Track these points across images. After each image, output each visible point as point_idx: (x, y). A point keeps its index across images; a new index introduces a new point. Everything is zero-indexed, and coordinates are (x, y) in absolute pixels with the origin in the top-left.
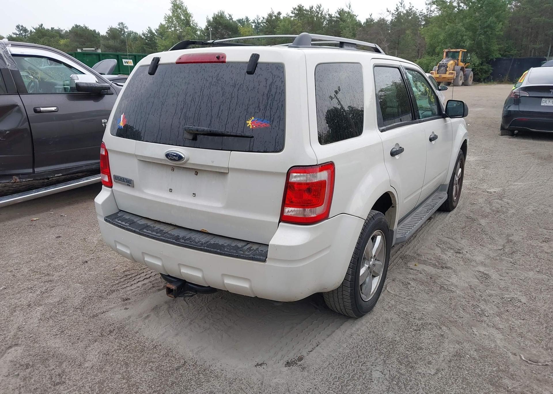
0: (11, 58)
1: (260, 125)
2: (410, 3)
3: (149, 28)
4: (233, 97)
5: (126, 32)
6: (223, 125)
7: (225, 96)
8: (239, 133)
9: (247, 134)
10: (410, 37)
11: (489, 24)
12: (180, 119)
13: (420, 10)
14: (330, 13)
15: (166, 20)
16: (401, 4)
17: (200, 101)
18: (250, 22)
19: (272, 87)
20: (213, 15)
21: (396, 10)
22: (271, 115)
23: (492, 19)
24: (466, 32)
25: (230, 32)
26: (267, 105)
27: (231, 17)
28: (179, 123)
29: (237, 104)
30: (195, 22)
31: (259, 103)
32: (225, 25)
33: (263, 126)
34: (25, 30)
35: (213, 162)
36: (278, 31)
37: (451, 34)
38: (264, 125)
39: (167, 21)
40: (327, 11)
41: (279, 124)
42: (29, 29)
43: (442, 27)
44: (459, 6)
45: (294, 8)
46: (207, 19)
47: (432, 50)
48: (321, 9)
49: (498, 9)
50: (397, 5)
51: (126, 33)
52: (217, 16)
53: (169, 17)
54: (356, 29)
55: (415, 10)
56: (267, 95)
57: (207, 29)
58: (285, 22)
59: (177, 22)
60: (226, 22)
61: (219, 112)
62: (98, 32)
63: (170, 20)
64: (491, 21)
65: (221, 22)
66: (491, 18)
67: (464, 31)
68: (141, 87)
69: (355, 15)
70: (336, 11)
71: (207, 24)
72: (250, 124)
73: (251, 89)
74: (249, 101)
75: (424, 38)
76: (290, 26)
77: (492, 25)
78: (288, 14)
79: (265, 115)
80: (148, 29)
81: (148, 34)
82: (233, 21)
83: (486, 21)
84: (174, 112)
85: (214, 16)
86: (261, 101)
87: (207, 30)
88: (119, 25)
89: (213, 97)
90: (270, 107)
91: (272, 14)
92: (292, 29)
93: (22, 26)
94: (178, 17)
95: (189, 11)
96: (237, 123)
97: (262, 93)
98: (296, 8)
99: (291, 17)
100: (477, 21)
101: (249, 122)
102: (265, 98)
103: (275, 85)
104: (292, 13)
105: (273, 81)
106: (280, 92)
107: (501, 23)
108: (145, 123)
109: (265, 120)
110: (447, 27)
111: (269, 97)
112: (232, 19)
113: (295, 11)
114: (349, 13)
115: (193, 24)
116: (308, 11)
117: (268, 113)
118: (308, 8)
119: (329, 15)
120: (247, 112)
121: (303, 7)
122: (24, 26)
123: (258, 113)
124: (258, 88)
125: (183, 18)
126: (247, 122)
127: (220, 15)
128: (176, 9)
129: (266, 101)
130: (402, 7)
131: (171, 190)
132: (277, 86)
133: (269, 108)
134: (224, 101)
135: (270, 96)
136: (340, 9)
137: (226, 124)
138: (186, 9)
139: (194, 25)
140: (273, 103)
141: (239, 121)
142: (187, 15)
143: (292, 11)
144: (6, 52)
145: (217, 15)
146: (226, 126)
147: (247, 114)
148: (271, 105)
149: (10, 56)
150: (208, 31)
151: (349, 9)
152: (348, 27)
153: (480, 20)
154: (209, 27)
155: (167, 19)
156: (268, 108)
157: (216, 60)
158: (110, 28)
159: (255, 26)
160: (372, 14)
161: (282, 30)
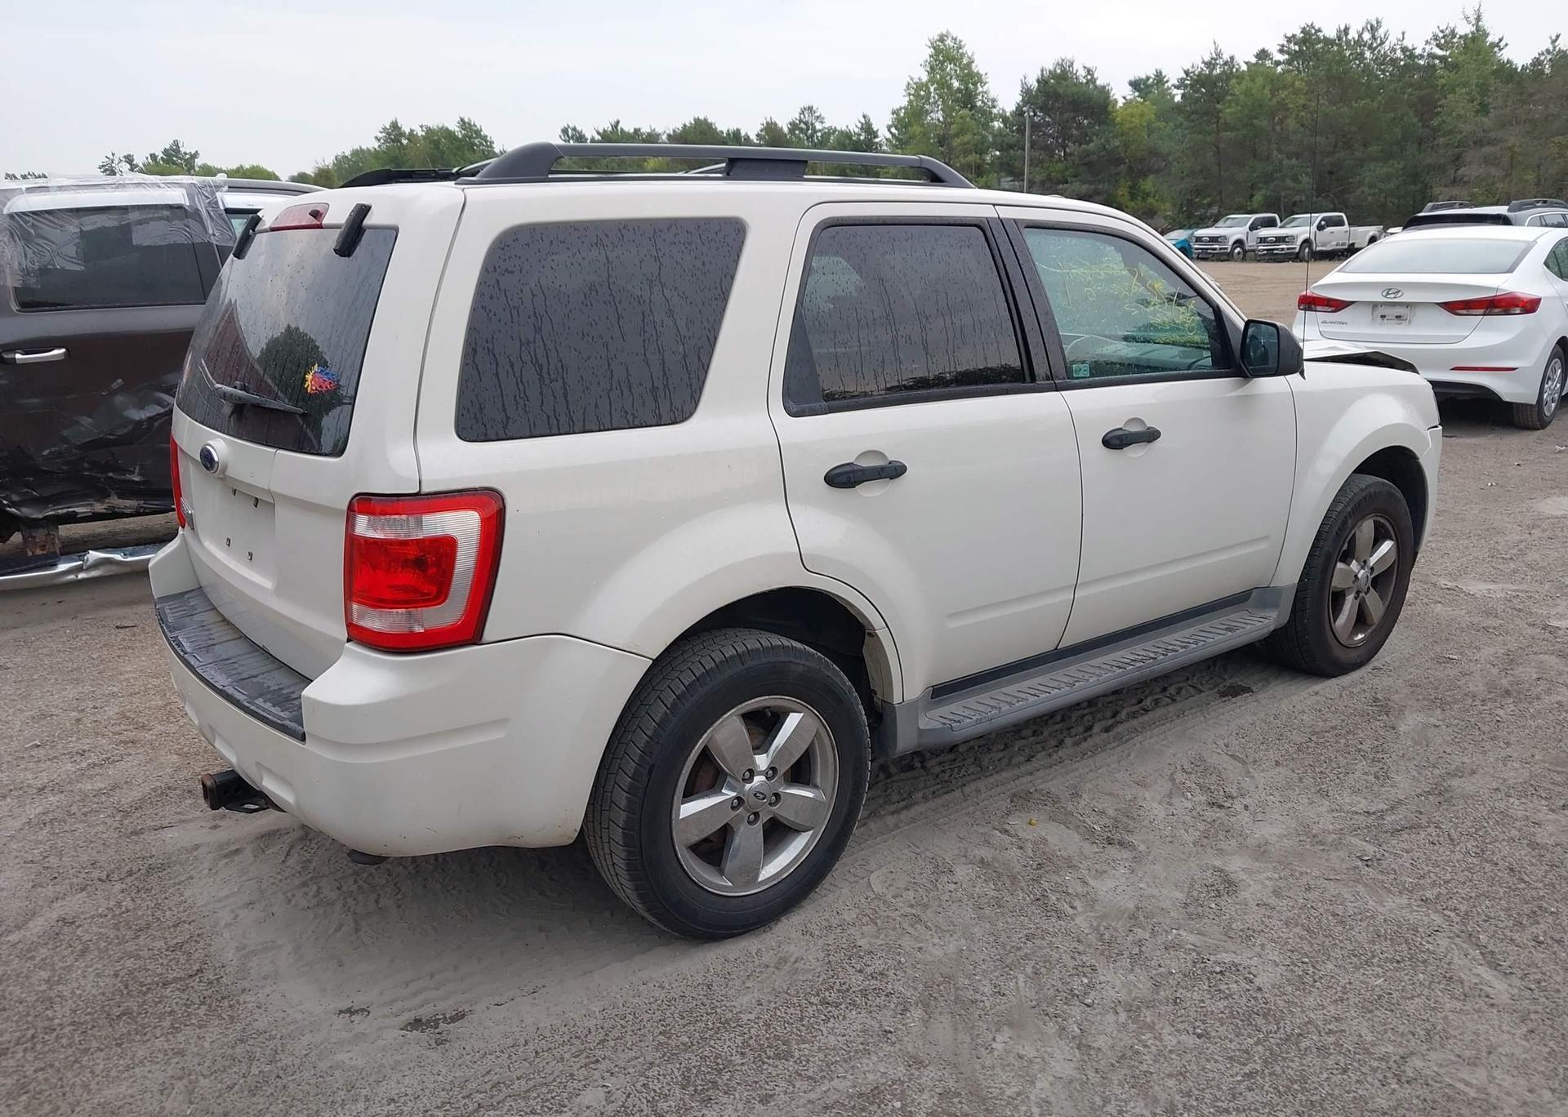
0: (223, 219)
3: (864, 117)
5: (820, 131)
14: (1408, 43)
15: (910, 94)
18: (1169, 84)
20: (1040, 73)
25: (1086, 118)
27: (1092, 75)
30: (992, 95)
32: (1070, 99)
34: (580, 138)
36: (1229, 107)
39: (912, 97)
40: (1398, 40)
42: (588, 136)
45: (1289, 35)
46: (1023, 84)
48: (1381, 32)
51: (819, 134)
52: (1052, 74)
53: (920, 86)
54: (1493, 89)
57: (1019, 112)
58: (1253, 80)
59: (940, 96)
60: (1074, 89)
62: (747, 134)
63: (922, 93)
65: (1061, 91)
69: (1494, 46)
70: (1429, 36)
71: (1021, 98)
76: (1267, 91)
80: (863, 121)
81: (859, 135)
82: (1096, 87)
85: (1042, 75)
87: (1019, 115)
88: (802, 113)
91: (1216, 60)
92: (1275, 100)
93: (574, 129)
94: (944, 85)
95: (979, 67)
98: (1294, 36)
99: (1278, 63)
104: (1281, 51)
112: (1096, 80)
113: (1292, 45)
114: (1473, 39)
115: (983, 102)
116: (1332, 43)
118: (1333, 35)
119: (1404, 50)
121: (1319, 30)
122: (579, 129)
125: (956, 84)
127: (1059, 71)
128: (942, 63)
136: (1443, 29)
138: (971, 62)
139: (985, 104)
142: (971, 78)
143: (1283, 46)
144: (214, 204)
145: (1050, 71)
149: (220, 215)
150: (1022, 119)
151: (1473, 29)
152: (1466, 85)
154: (1025, 109)
155: (912, 92)
158: (767, 123)
159: (1183, 96)
160: (1558, 37)
161: (1242, 106)
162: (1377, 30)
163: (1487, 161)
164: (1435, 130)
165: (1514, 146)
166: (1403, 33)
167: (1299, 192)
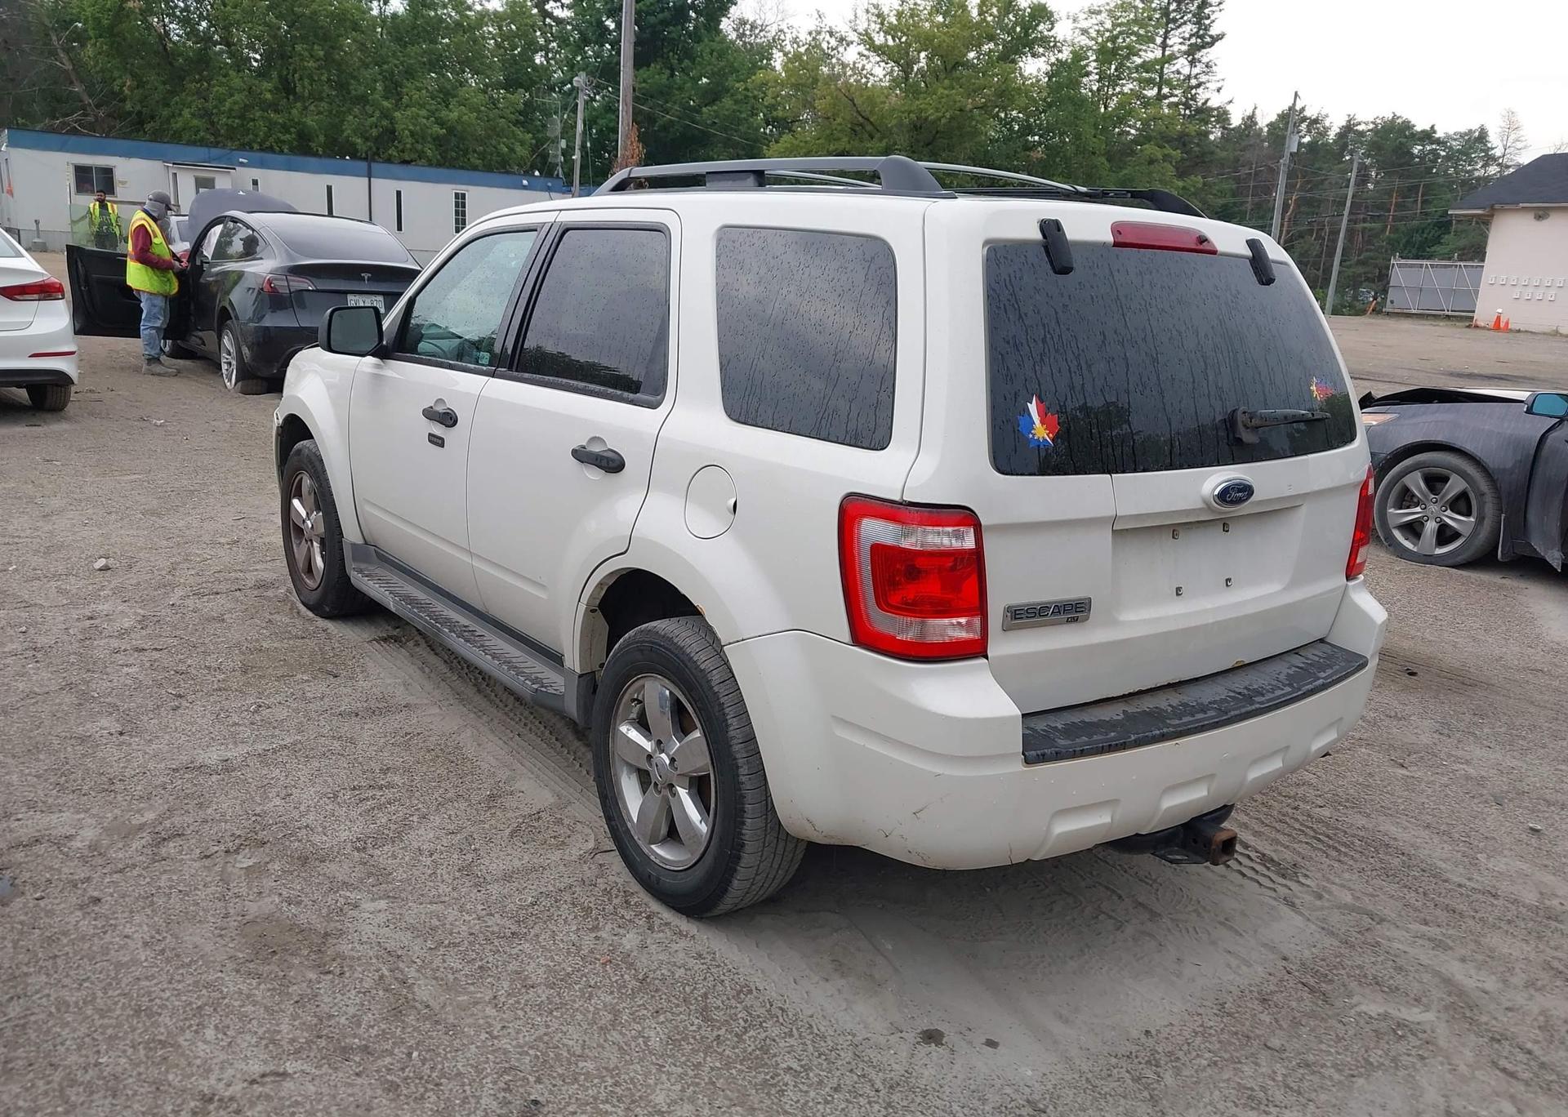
4: (1274, 336)
6: (1284, 398)
12: (1209, 396)
28: (1210, 406)
29: (1285, 350)
61: (1269, 371)
68: (1056, 312)
73: (1288, 319)
84: (1192, 380)
96: (1301, 392)
120: (1305, 368)
131: (1178, 592)
137: (1288, 397)
146: (1288, 402)
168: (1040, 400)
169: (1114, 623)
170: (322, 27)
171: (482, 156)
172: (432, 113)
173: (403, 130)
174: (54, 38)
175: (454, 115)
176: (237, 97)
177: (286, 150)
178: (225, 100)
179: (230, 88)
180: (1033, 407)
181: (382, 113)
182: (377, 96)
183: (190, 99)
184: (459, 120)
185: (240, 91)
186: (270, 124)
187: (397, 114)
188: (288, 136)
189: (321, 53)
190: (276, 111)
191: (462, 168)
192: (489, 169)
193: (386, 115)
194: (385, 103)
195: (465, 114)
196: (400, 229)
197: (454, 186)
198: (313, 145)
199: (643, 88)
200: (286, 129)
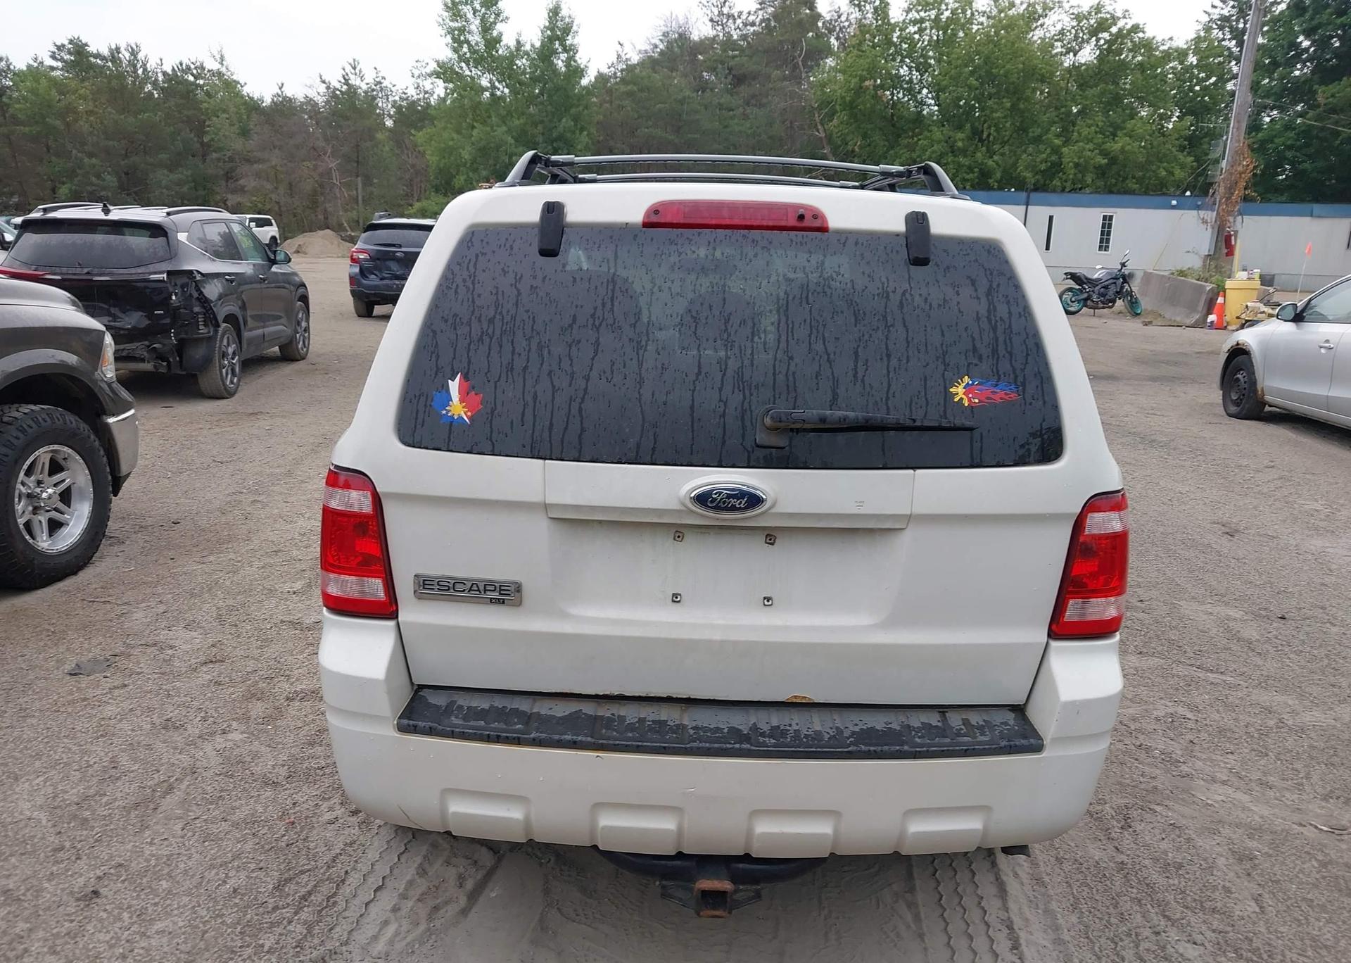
1: (992, 396)
2: (375, 69)
4: (892, 325)
6: (878, 399)
7: (866, 322)
8: (932, 420)
9: (958, 422)
10: (387, 148)
11: (562, 132)
12: (720, 390)
13: (400, 86)
14: (166, 68)
16: (354, 68)
17: (784, 338)
19: (995, 299)
21: (343, 81)
22: (1014, 370)
23: (566, 122)
24: (516, 147)
26: (997, 346)
28: (721, 400)
29: (908, 342)
31: (974, 339)
33: (1001, 398)
35: (861, 503)
36: (17, 103)
37: (484, 148)
38: (1004, 396)
40: (158, 65)
41: (1043, 393)
43: (463, 131)
44: (494, 87)
45: (59, 43)
47: (443, 182)
48: (139, 57)
49: (575, 102)
50: (344, 69)
54: (246, 117)
55: (390, 86)
56: (988, 318)
58: (35, 81)
61: (856, 366)
64: (565, 127)
66: (564, 120)
67: (511, 145)
68: (519, 294)
69: (239, 83)
72: (961, 395)
73: (939, 305)
74: (943, 335)
75: (423, 154)
76: (54, 93)
77: (569, 135)
78: (40, 59)
79: (998, 371)
83: (554, 125)
84: (696, 371)
86: (976, 336)
89: (824, 326)
90: (1006, 349)
92: (62, 102)
96: (923, 394)
97: (975, 315)
98: (63, 46)
99: (53, 68)
100: (535, 124)
101: (959, 391)
102: (985, 325)
103: (1000, 296)
104: (53, 57)
105: (991, 286)
106: (1020, 313)
107: (585, 133)
108: (575, 406)
109: (1002, 385)
110: (475, 132)
111: (995, 324)
113: (63, 54)
114: (220, 74)
116: (103, 58)
117: (1005, 366)
118: (106, 52)
119: (164, 73)
120: (946, 365)
121: (87, 44)
123: (976, 365)
124: (958, 303)
126: (951, 390)
129: (992, 335)
130: (356, 74)
131: (676, 599)
132: (1007, 296)
133: (1004, 352)
134: (866, 337)
135: (997, 321)
136: (194, 61)
137: (887, 399)
140: (1010, 339)
141: (925, 388)
143: (54, 53)
146: (887, 404)
147: (945, 370)
148: (1009, 344)
151: (220, 66)
152: (224, 111)
153: (542, 122)
156: (1001, 349)
157: (792, 222)
160: (283, 84)
161: (31, 104)
162: (137, 53)
163: (258, 175)
164: (208, 145)
165: (276, 165)
166: (161, 60)
167: (104, 189)
168: (466, 377)
169: (564, 616)
170: (1013, 83)
171: (1140, 181)
172: (1099, 145)
173: (1068, 163)
174: (816, 115)
175: (1118, 146)
176: (935, 147)
177: (968, 187)
178: (926, 150)
179: (932, 141)
180: (454, 386)
181: (1052, 150)
182: (1050, 136)
183: (901, 152)
184: (1122, 150)
185: (939, 142)
186: (959, 166)
187: (1065, 150)
188: (971, 175)
189: (1009, 105)
190: (965, 156)
191: (1119, 193)
192: (1146, 191)
193: (1056, 151)
194: (1056, 141)
195: (1129, 144)
196: (1048, 248)
197: (1102, 209)
198: (990, 181)
199: (1329, 103)
200: (971, 170)
